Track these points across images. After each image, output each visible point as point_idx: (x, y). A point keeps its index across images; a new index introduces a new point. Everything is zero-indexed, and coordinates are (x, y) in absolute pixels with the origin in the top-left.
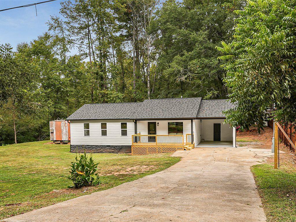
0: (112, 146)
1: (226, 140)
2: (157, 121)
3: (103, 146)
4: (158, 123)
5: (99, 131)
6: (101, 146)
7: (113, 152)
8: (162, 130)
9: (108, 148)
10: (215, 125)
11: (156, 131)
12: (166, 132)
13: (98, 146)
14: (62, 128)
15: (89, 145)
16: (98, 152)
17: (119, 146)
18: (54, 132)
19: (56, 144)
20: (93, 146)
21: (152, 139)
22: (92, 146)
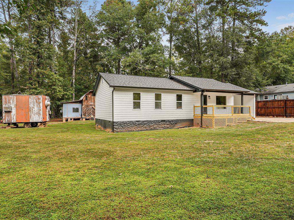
0: (168, 121)
3: (157, 121)
4: (209, 96)
6: (154, 121)
7: (168, 128)
9: (162, 123)
13: (150, 121)
14: (31, 105)
16: (151, 129)
17: (175, 120)
18: (13, 111)
19: (11, 128)
20: (145, 121)
22: (143, 122)
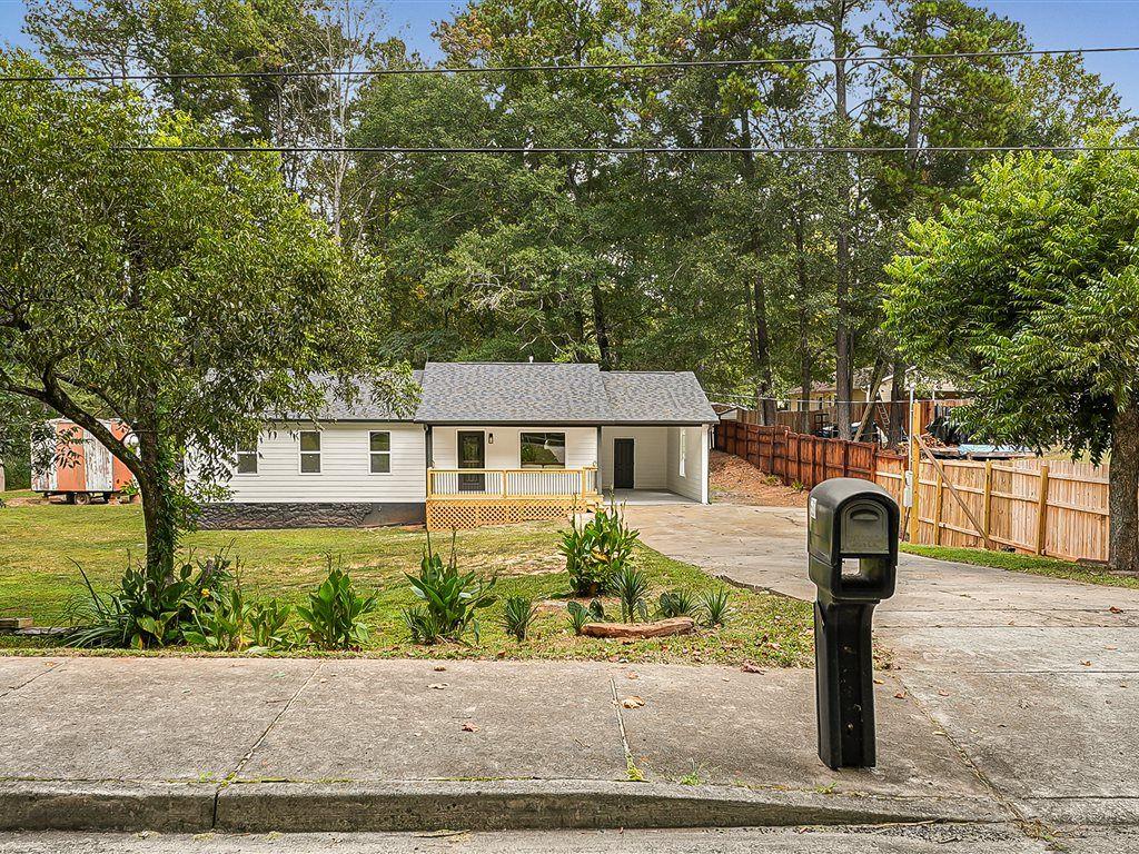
0: (341, 506)
1: (651, 486)
2: (487, 430)
4: (491, 435)
5: (294, 456)
7: (340, 524)
8: (502, 457)
9: (323, 511)
10: (618, 442)
11: (483, 460)
12: (514, 462)
13: (286, 504)
14: (88, 449)
15: (254, 504)
16: (289, 526)
17: (363, 506)
19: (54, 503)
20: (270, 505)
21: (471, 483)
22: (265, 506)
